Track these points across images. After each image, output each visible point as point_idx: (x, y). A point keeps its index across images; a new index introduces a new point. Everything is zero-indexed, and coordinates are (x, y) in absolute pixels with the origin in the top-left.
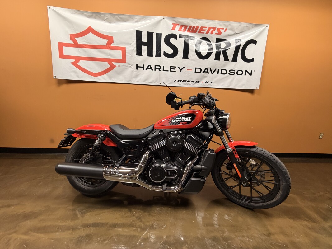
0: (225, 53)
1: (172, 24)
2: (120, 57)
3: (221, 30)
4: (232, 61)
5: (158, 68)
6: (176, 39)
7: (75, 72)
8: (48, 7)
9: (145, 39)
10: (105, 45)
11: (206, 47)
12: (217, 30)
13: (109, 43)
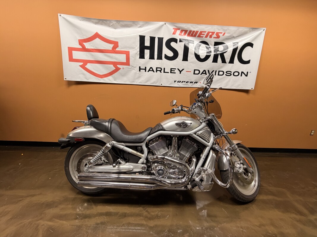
0: (222, 55)
1: (174, 29)
2: (124, 61)
3: (219, 34)
5: (159, 70)
6: (177, 43)
7: (84, 74)
8: (59, 14)
9: (147, 43)
10: (111, 49)
11: (205, 50)
12: (216, 35)
13: (114, 48)
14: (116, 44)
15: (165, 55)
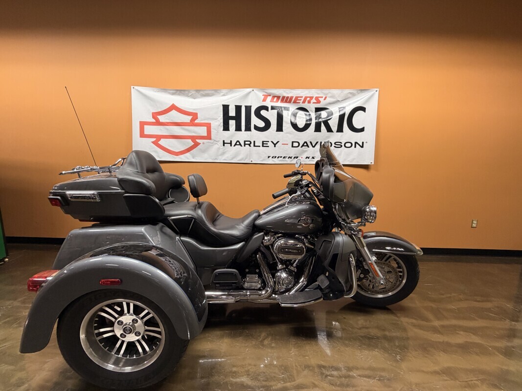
0: (326, 123)
1: (263, 95)
3: (320, 99)
4: (337, 132)
5: (248, 143)
6: (268, 111)
7: (156, 152)
8: (132, 87)
9: (232, 113)
10: (189, 122)
11: (304, 118)
12: (315, 99)
13: (193, 120)
14: (195, 116)
15: (255, 125)
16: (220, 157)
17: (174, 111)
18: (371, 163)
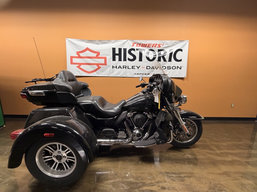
0: (163, 57)
1: (132, 43)
5: (125, 67)
6: (135, 51)
7: (79, 71)
8: (66, 39)
9: (117, 52)
10: (96, 56)
11: (152, 54)
12: (158, 45)
13: (97, 55)
14: (98, 53)
15: (128, 58)
16: (111, 74)
17: (88, 51)
18: (185, 77)
